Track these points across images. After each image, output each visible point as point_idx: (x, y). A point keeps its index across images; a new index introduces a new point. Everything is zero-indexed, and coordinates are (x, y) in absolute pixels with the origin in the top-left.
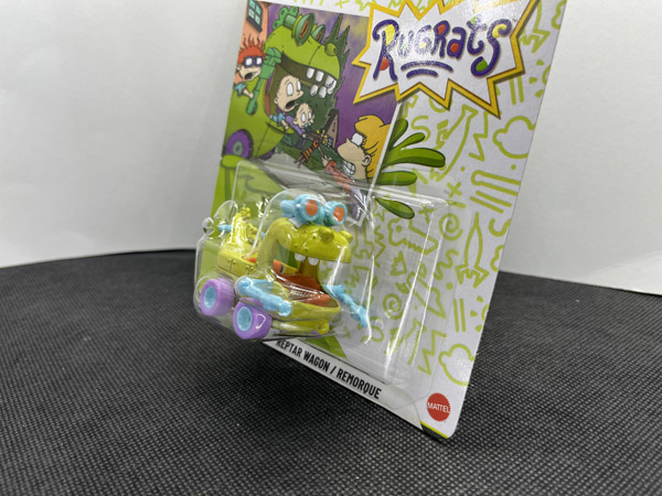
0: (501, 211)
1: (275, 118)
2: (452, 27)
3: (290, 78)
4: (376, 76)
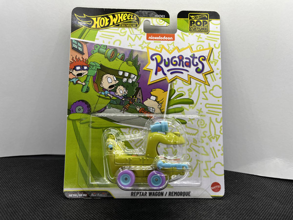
0: (218, 115)
1: (103, 93)
2: (185, 57)
3: (109, 75)
4: (156, 74)
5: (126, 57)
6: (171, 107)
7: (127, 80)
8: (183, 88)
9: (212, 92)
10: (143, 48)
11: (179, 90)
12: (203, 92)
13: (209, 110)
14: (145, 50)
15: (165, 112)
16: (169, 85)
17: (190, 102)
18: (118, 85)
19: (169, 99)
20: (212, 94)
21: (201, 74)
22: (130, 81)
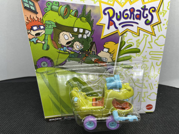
0: (159, 60)
1: (62, 49)
2: (136, 9)
3: (65, 33)
4: (108, 28)
5: (80, 14)
6: (121, 56)
7: (82, 36)
8: (132, 39)
9: (156, 41)
10: (95, 3)
11: (128, 42)
12: (149, 42)
13: (152, 57)
14: (97, 4)
15: (116, 61)
16: (120, 37)
17: (137, 51)
18: (74, 41)
19: (120, 50)
20: (156, 43)
21: (149, 26)
22: (85, 37)
